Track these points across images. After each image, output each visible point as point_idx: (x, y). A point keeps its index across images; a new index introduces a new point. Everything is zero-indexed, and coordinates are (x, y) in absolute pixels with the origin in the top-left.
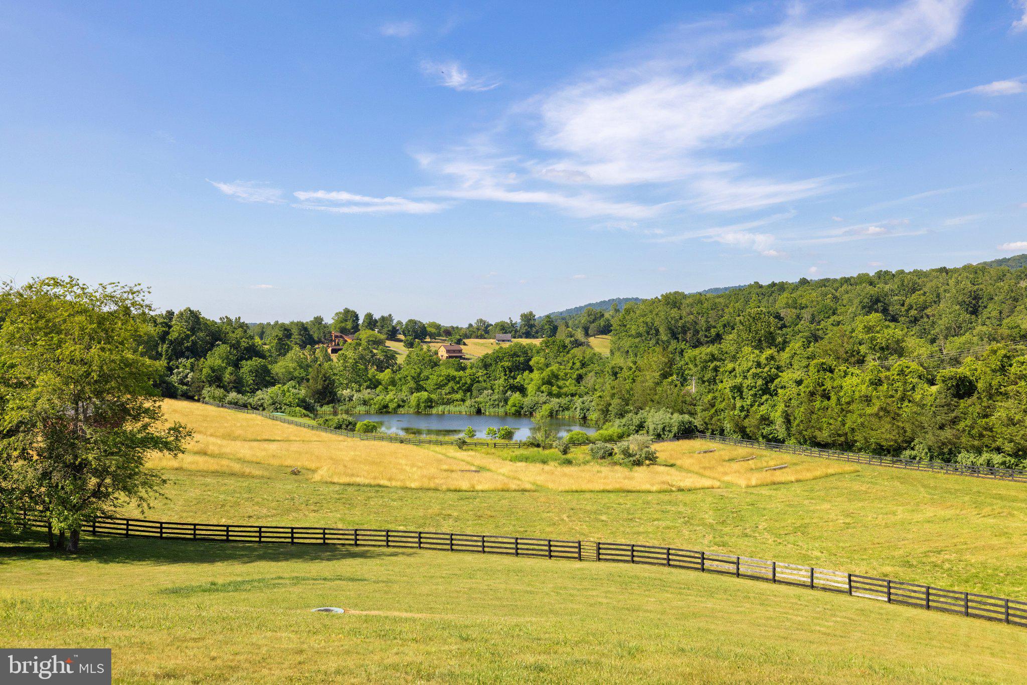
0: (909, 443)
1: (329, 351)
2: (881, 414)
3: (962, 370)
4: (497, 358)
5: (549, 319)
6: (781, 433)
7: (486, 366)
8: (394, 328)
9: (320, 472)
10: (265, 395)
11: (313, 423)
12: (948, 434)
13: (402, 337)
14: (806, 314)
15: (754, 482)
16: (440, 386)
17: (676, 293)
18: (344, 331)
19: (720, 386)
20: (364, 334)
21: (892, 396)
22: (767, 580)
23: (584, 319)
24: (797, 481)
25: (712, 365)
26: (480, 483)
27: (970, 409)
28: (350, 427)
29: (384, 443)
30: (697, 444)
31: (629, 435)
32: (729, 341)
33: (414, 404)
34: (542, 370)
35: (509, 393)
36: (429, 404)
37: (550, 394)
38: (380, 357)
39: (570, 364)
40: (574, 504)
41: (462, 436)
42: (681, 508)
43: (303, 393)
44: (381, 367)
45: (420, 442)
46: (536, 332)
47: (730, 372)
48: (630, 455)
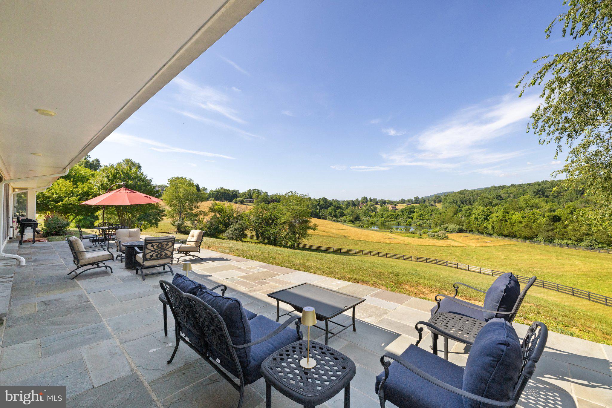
0: (536, 236)
1: (359, 207)
2: (526, 227)
3: (556, 213)
4: (406, 209)
5: (423, 199)
6: (491, 232)
7: (402, 212)
8: (377, 201)
9: (352, 237)
10: (342, 219)
11: (353, 225)
12: (550, 233)
13: (379, 204)
14: (512, 195)
15: (478, 246)
16: (388, 217)
17: (465, 190)
18: (364, 202)
19: (471, 218)
20: (369, 203)
21: (530, 221)
23: (434, 198)
24: (493, 246)
25: (469, 211)
26: (393, 242)
27: (559, 226)
28: (362, 227)
29: (370, 231)
30: (463, 234)
31: (440, 231)
32: (476, 204)
33: (380, 221)
34: (418, 213)
35: (408, 219)
36: (385, 221)
37: (420, 219)
38: (373, 209)
39: (428, 211)
40: (418, 248)
41: (392, 230)
42: (451, 251)
43: (351, 218)
44: (372, 212)
45: (380, 231)
46: (419, 202)
47: (474, 214)
48: (440, 237)
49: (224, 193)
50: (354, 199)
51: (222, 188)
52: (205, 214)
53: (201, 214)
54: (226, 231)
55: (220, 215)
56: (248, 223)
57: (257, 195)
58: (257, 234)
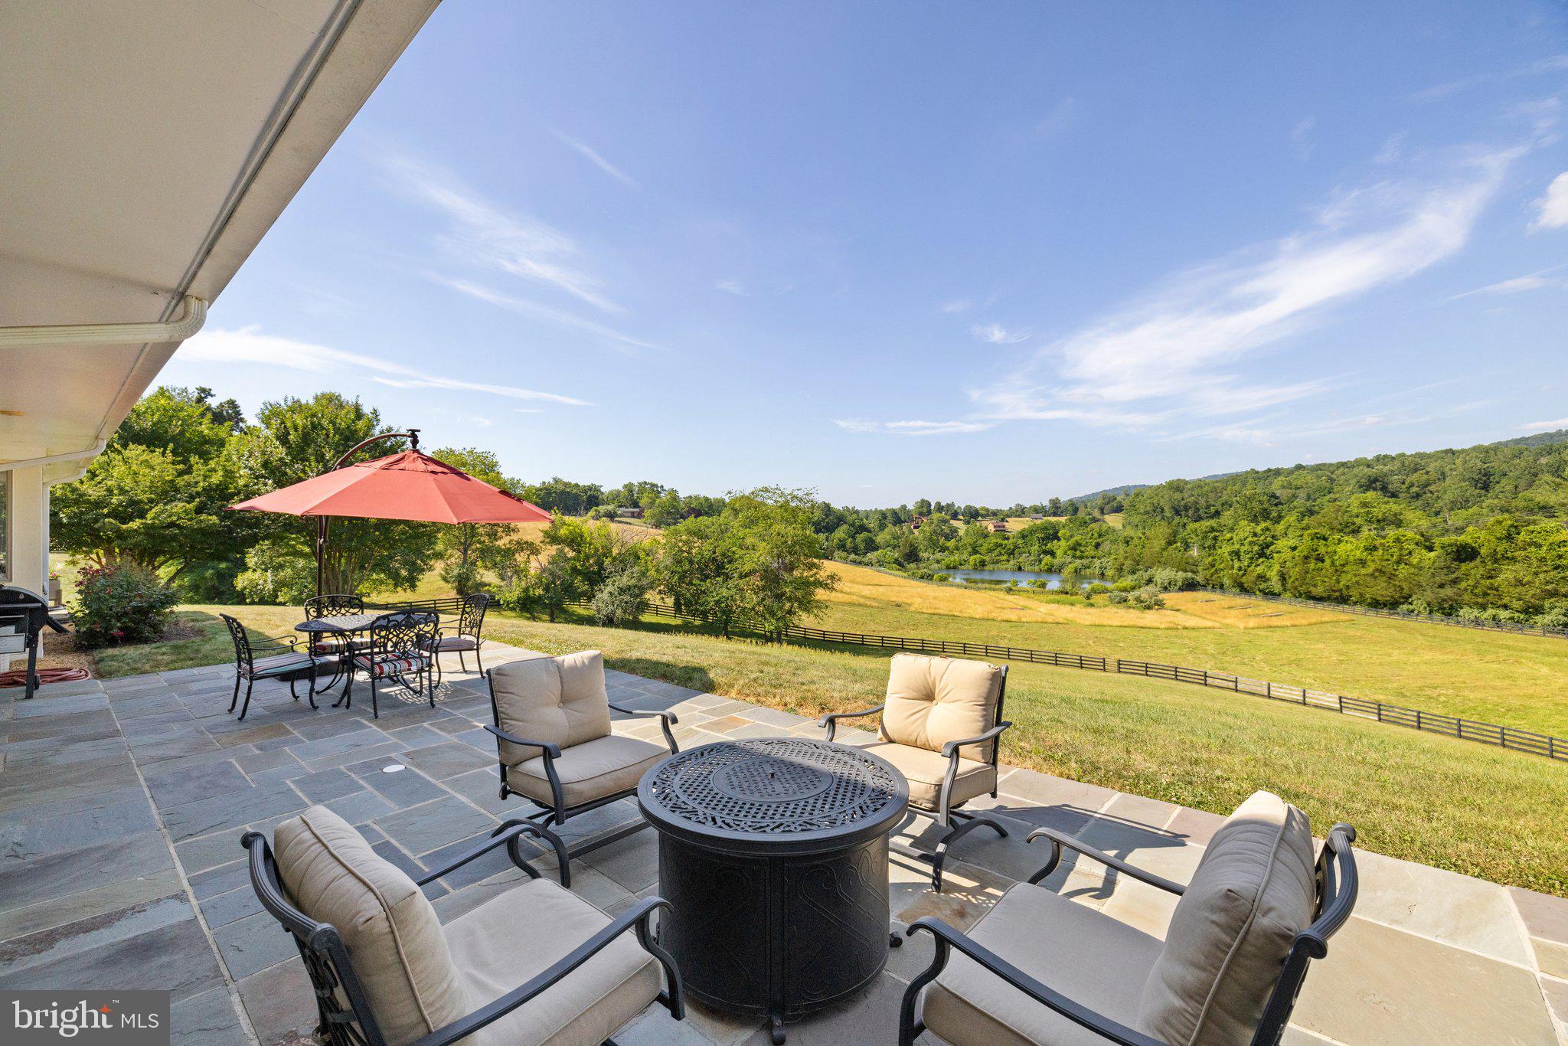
0: (1406, 599)
1: (913, 527)
2: (1377, 574)
3: (1465, 538)
4: (1032, 531)
5: (1072, 503)
6: (1277, 587)
7: (1024, 537)
8: (956, 511)
9: (914, 606)
10: (872, 556)
11: (906, 574)
12: (1448, 591)
13: (961, 517)
14: (1302, 494)
15: (1251, 625)
16: (990, 551)
18: (921, 514)
19: (1220, 551)
20: (935, 516)
21: (1388, 560)
22: (1263, 696)
23: (1099, 502)
24: (1292, 626)
25: (1212, 535)
26: (1024, 617)
27: (1473, 572)
28: (929, 577)
29: (954, 589)
30: (1200, 595)
31: (1140, 587)
32: (1227, 517)
33: (972, 563)
34: (1067, 540)
35: (1042, 556)
36: (983, 563)
37: (1074, 557)
38: (947, 531)
39: (1090, 535)
40: (1097, 634)
41: (1008, 585)
42: (1186, 641)
43: (896, 555)
44: (948, 538)
45: (979, 589)
46: (1062, 512)
47: (1228, 541)
48: (1142, 602)
49: (563, 493)
50: (896, 506)
51: (556, 481)
52: (533, 549)
53: (522, 551)
54: (594, 597)
55: (574, 550)
56: (652, 573)
57: (650, 498)
58: (677, 604)
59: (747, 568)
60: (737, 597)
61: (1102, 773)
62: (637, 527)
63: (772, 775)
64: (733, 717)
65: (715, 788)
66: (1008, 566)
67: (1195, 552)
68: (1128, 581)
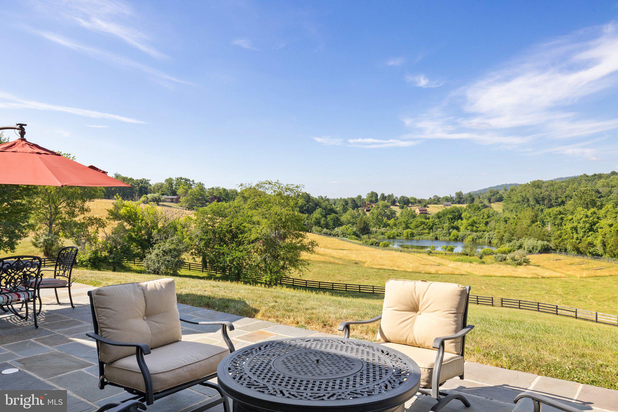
1: (365, 210)
4: (445, 213)
5: (470, 195)
6: (600, 251)
7: (439, 217)
8: (394, 200)
9: (367, 263)
10: (338, 230)
11: (361, 242)
13: (398, 204)
14: (615, 190)
15: (584, 275)
16: (417, 226)
18: (371, 202)
19: (565, 227)
20: (381, 203)
22: (593, 321)
23: (488, 195)
24: (610, 276)
25: (560, 217)
26: (440, 270)
28: (377, 244)
29: (393, 252)
30: (552, 256)
31: (514, 251)
32: (569, 204)
33: (405, 235)
34: (468, 219)
35: (451, 230)
36: (412, 235)
37: (472, 231)
38: (388, 213)
39: (482, 217)
40: (487, 282)
41: (429, 249)
42: (544, 286)
43: (355, 229)
44: (389, 218)
45: (410, 252)
46: (464, 201)
47: (570, 220)
48: (515, 260)
50: (355, 196)
52: (101, 224)
53: (93, 224)
54: (145, 257)
55: (131, 224)
56: (187, 240)
57: (185, 189)
58: (204, 262)
59: (253, 237)
60: (246, 257)
61: (525, 363)
62: (175, 210)
63: (318, 361)
64: (262, 331)
65: (276, 371)
66: (429, 237)
67: (549, 228)
68: (506, 247)
